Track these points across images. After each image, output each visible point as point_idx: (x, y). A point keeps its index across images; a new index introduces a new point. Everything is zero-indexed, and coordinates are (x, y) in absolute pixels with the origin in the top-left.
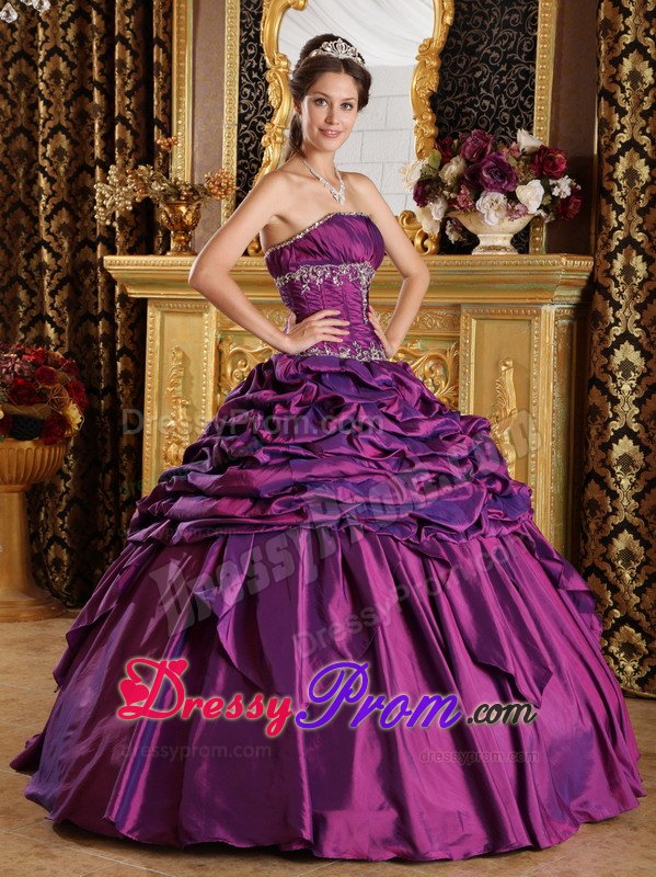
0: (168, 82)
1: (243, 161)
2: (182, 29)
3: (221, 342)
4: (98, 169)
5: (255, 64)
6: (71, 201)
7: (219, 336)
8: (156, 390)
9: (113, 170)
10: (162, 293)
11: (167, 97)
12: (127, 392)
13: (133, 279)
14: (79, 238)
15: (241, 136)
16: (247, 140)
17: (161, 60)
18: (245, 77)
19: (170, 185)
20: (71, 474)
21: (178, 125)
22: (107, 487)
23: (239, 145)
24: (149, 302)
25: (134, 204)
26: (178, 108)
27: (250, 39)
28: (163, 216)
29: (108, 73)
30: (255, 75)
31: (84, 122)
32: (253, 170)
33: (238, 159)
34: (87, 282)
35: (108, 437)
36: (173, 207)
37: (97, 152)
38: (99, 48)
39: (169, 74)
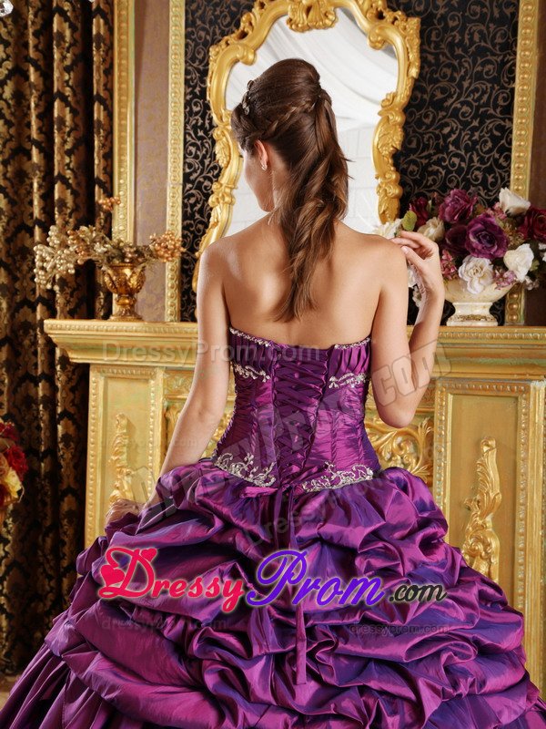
0: (109, 140)
1: (189, 222)
2: (124, 86)
3: (168, 409)
4: (37, 228)
5: (200, 122)
6: (10, 261)
7: (166, 404)
8: (99, 459)
9: (53, 231)
10: (105, 359)
11: (109, 156)
12: (68, 456)
13: (75, 344)
14: (18, 298)
15: (186, 196)
16: (192, 200)
17: (102, 118)
18: (190, 135)
19: (114, 247)
20: (10, 537)
21: (120, 184)
22: (47, 551)
23: (184, 206)
24: (91, 367)
25: (77, 267)
26: (120, 167)
27: (195, 96)
28: (107, 279)
29: (47, 132)
30: (201, 133)
31: (22, 182)
32: (199, 231)
33: (184, 220)
34: (27, 342)
35: (48, 500)
36: (116, 269)
37: (37, 212)
38: (37, 106)
39: (110, 133)
